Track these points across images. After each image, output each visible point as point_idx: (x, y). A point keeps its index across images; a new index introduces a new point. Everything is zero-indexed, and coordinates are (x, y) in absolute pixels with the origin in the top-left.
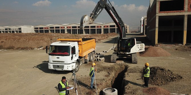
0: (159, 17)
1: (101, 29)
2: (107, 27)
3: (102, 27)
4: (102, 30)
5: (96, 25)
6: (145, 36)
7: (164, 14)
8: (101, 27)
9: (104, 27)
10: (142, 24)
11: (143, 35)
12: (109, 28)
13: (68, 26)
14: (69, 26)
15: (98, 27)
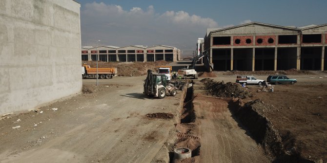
0: (213, 49)
1: (143, 55)
2: (152, 51)
3: (145, 52)
4: (145, 56)
5: (136, 49)
6: (203, 64)
7: (216, 47)
8: (143, 52)
9: (148, 51)
10: (199, 48)
11: (201, 63)
12: (155, 53)
13: (92, 50)
14: (95, 49)
15: (138, 52)
